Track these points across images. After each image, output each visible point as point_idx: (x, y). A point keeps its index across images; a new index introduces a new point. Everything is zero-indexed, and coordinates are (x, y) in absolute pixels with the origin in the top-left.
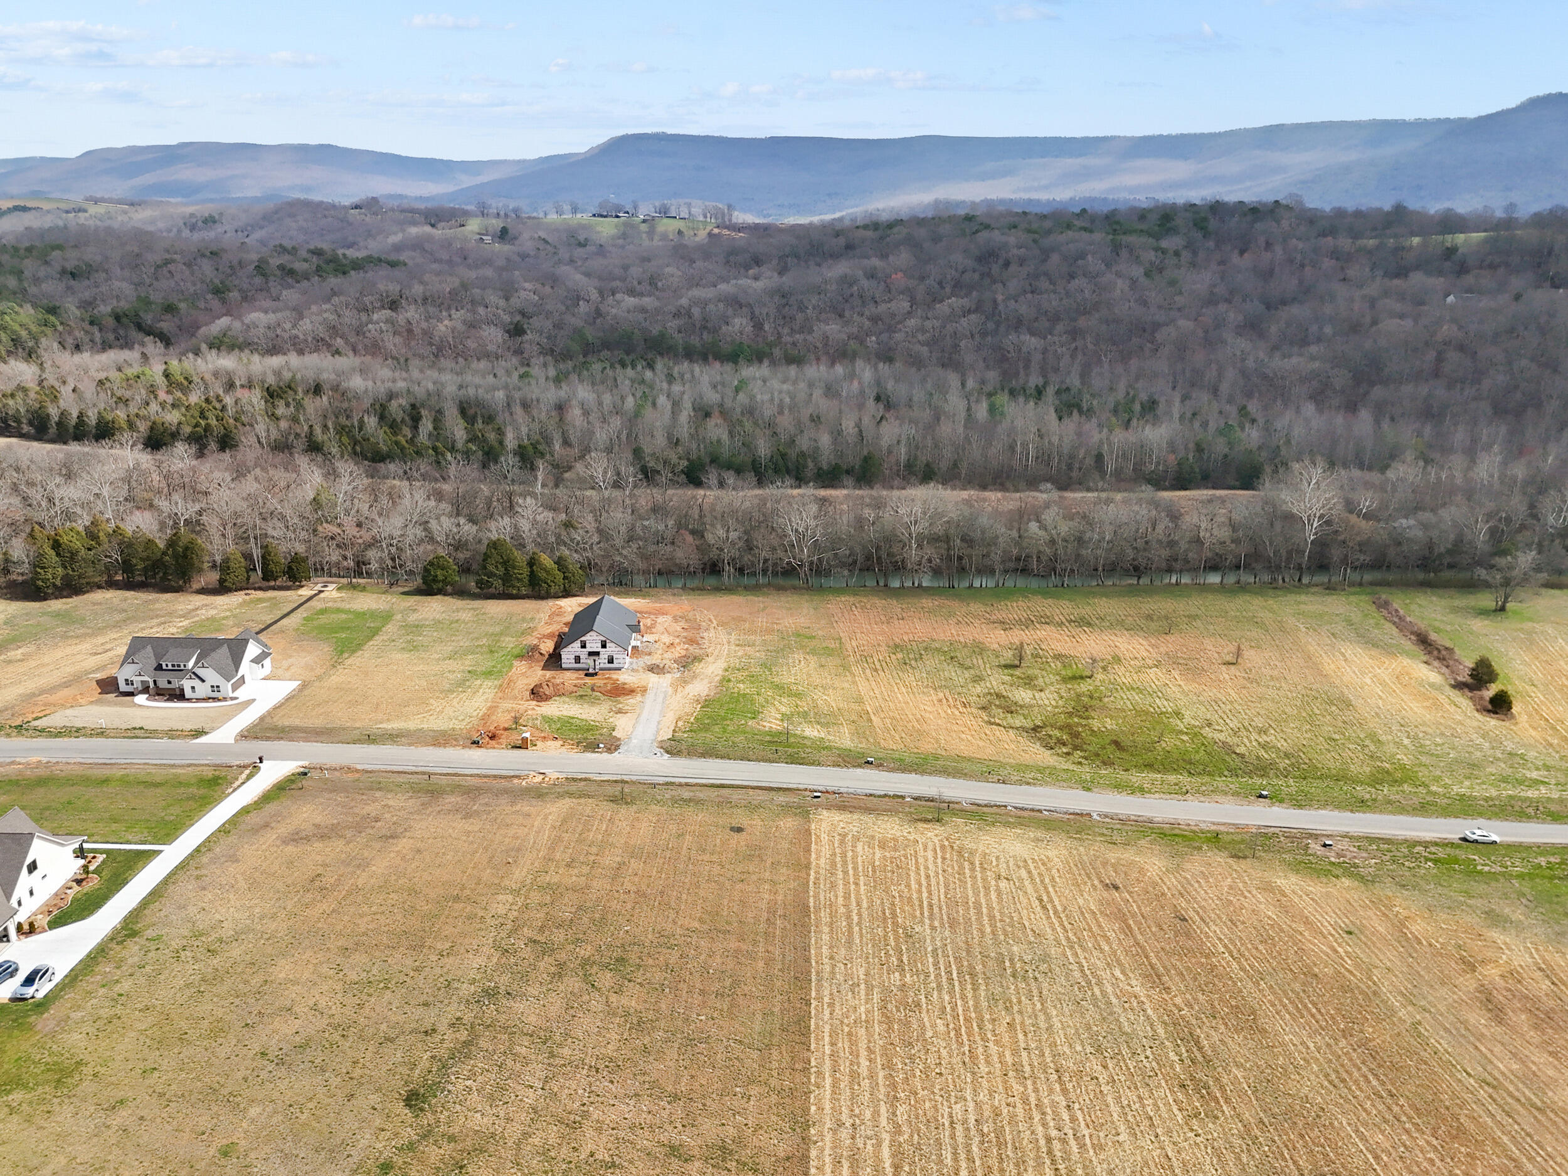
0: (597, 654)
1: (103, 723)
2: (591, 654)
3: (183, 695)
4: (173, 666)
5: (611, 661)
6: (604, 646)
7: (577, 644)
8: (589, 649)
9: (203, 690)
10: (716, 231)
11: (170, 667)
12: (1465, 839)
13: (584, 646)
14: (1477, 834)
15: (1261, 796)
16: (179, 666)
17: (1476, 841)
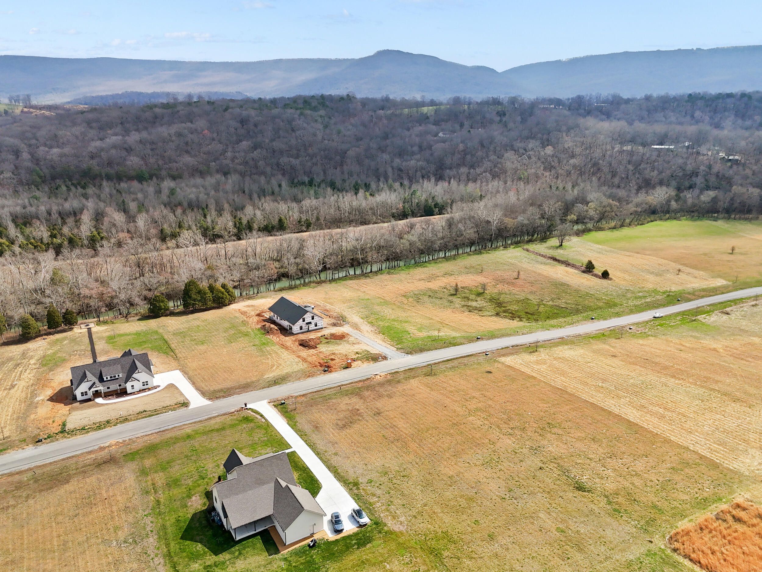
0: (310, 323)
1: (85, 422)
2: (307, 324)
3: (126, 392)
4: (111, 377)
5: (316, 325)
6: (313, 319)
7: (301, 320)
8: (306, 322)
9: (138, 386)
10: (25, 110)
11: (109, 379)
12: (654, 317)
13: (304, 321)
14: (657, 315)
15: (592, 319)
16: (115, 376)
17: (658, 317)
